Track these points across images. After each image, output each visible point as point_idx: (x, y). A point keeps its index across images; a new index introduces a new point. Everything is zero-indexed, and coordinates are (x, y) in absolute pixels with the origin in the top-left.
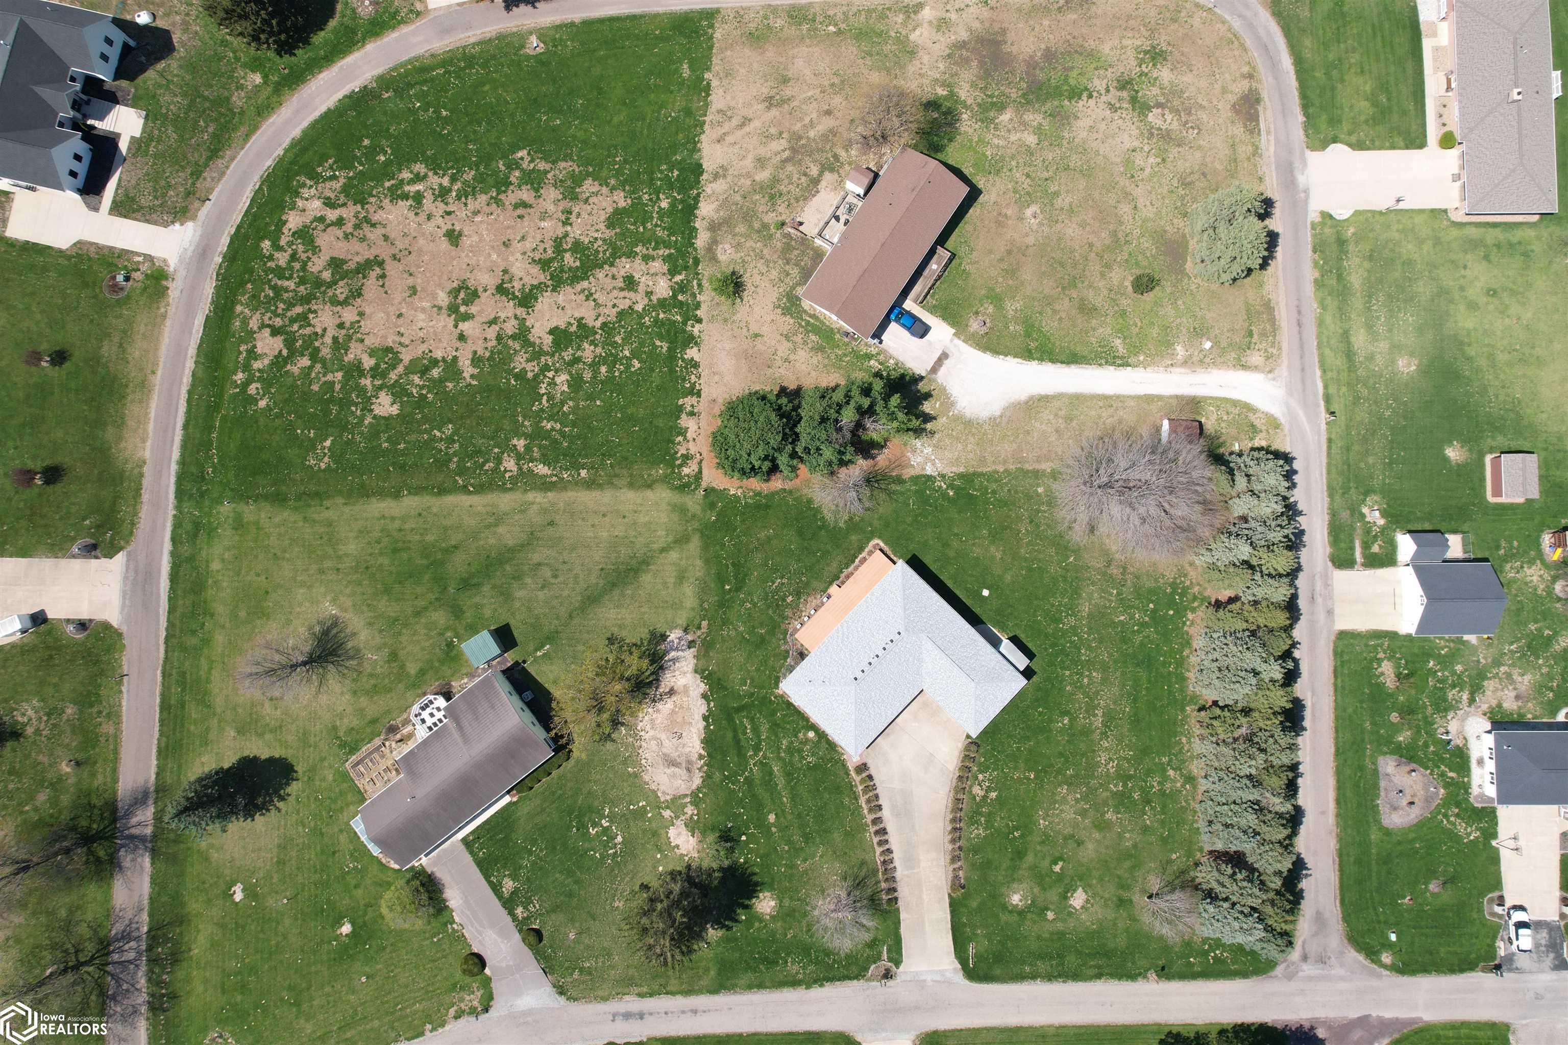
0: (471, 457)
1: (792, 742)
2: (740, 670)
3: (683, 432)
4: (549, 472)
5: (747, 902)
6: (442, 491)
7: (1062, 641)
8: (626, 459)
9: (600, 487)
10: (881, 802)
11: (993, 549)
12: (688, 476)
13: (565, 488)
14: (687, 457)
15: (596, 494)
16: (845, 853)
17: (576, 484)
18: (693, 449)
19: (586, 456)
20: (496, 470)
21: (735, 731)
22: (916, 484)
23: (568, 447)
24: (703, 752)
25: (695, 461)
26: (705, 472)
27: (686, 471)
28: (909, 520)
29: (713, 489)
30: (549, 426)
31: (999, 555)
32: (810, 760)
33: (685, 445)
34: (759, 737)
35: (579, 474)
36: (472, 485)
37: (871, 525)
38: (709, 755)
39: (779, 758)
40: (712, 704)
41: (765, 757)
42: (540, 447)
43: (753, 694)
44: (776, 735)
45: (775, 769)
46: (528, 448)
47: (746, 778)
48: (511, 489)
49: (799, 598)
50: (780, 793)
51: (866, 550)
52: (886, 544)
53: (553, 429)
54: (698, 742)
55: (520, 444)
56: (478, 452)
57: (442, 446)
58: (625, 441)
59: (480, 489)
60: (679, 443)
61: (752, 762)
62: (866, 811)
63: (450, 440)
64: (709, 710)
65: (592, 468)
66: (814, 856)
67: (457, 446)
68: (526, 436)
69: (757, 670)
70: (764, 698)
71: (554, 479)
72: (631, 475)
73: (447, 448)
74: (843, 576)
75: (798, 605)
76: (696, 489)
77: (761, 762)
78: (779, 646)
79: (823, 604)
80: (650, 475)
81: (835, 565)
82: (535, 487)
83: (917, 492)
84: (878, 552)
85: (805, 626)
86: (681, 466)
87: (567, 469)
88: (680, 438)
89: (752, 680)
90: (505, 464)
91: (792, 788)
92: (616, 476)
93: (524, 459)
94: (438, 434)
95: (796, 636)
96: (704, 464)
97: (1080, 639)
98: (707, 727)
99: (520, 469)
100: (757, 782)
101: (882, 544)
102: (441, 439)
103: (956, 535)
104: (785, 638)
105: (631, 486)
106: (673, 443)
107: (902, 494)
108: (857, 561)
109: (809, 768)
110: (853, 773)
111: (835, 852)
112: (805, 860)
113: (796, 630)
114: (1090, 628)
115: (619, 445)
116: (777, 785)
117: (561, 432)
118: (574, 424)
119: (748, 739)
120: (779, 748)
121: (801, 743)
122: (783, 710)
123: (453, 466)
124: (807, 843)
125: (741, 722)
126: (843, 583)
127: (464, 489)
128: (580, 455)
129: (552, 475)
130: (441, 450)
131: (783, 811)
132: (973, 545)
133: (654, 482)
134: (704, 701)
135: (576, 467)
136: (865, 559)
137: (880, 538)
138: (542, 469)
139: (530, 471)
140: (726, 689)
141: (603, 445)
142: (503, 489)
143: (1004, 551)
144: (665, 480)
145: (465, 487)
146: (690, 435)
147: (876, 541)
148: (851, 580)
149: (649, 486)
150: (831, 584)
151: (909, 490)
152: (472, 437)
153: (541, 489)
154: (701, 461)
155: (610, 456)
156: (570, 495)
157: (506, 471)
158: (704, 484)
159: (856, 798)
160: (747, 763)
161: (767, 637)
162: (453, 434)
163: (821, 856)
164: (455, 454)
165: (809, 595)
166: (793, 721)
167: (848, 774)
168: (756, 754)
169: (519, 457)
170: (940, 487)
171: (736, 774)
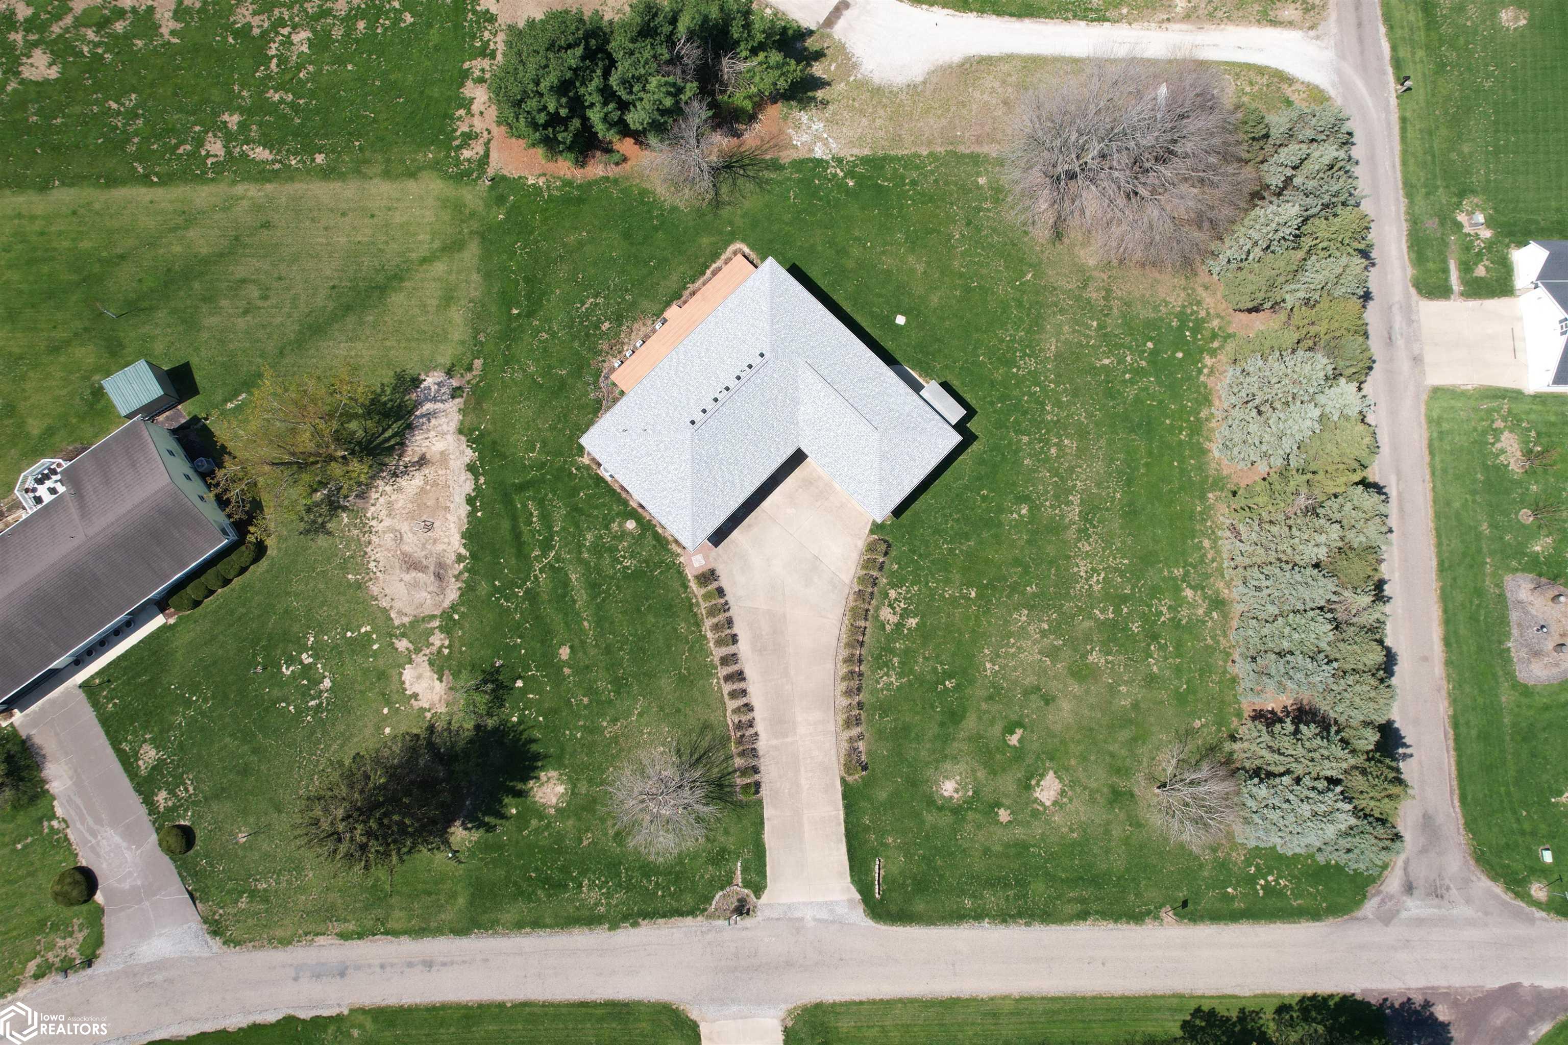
0: (158, 137)
1: (601, 537)
2: (527, 429)
3: (467, 104)
4: (271, 157)
5: (520, 786)
6: (112, 182)
7: (1016, 392)
8: (382, 139)
9: (342, 177)
10: (736, 630)
11: (911, 259)
12: (469, 160)
13: (291, 179)
14: (469, 137)
15: (335, 186)
16: (678, 711)
17: (308, 172)
18: (479, 125)
19: (326, 136)
20: (192, 155)
21: (514, 518)
22: (799, 171)
23: (302, 125)
24: (463, 551)
25: (481, 141)
26: (494, 155)
27: (466, 154)
28: (787, 217)
29: (504, 178)
30: (277, 97)
31: (920, 268)
32: (627, 563)
33: (467, 121)
34: (550, 527)
35: (313, 160)
36: (157, 174)
37: (731, 223)
38: (473, 556)
39: (580, 561)
40: (482, 480)
41: (558, 558)
42: (260, 125)
43: (543, 465)
44: (577, 526)
45: (573, 577)
46: (243, 126)
47: (527, 591)
48: (212, 180)
49: (620, 325)
50: (578, 614)
51: (723, 257)
52: (752, 248)
53: (282, 101)
54: (457, 537)
55: (233, 120)
56: (170, 131)
57: (119, 122)
58: (384, 116)
59: (167, 180)
60: (460, 118)
61: (538, 566)
62: (711, 644)
63: (132, 115)
64: (477, 488)
65: (333, 151)
66: (629, 714)
67: (140, 122)
68: (241, 110)
69: (552, 428)
70: (562, 469)
71: (277, 166)
72: (388, 161)
73: (124, 125)
74: (686, 293)
75: (617, 334)
76: (479, 177)
77: (552, 567)
78: (586, 394)
79: (654, 331)
80: (414, 160)
81: (675, 277)
82: (248, 177)
83: (800, 181)
84: (740, 256)
85: (626, 363)
86: (460, 147)
87: (296, 154)
88: (462, 112)
89: (544, 443)
90: (208, 146)
91: (599, 607)
92: (366, 162)
93: (236, 139)
94: (114, 106)
95: (613, 377)
96: (493, 145)
97: (1044, 389)
98: (472, 514)
99: (229, 153)
100: (545, 597)
101: (747, 250)
102: (119, 113)
103: (858, 239)
104: (596, 382)
105: (387, 174)
106: (451, 118)
107: (780, 183)
108: (708, 272)
109: (626, 577)
110: (693, 585)
111: (662, 709)
112: (615, 720)
113: (613, 370)
114: (1058, 376)
115: (375, 121)
116: (574, 602)
117: (293, 106)
118: (312, 94)
119: (533, 532)
120: (580, 546)
121: (614, 538)
122: (588, 487)
123: (131, 148)
124: (618, 693)
125: (525, 506)
126: (685, 302)
127: (145, 180)
128: (316, 135)
129: (274, 162)
130: (117, 128)
131: (583, 642)
132: (883, 253)
133: (420, 169)
134: (470, 476)
135: (310, 150)
136: (720, 269)
137: (744, 240)
138: (261, 153)
139: (244, 155)
140: (503, 456)
141: (351, 121)
142: (201, 179)
143: (928, 263)
144: (435, 166)
145: (147, 176)
146: (475, 108)
147: (738, 245)
148: (698, 296)
149: (412, 175)
150: (668, 304)
151: (789, 179)
152: (165, 111)
153: (257, 180)
154: (489, 141)
155: (360, 135)
156: (297, 187)
157: (208, 155)
158: (491, 172)
159: (698, 624)
160: (530, 568)
161: (570, 381)
162: (136, 107)
163: (640, 715)
164: (136, 133)
165: (634, 320)
166: (604, 505)
167: (685, 586)
168: (544, 555)
169: (229, 137)
170: (836, 175)
171: (513, 584)
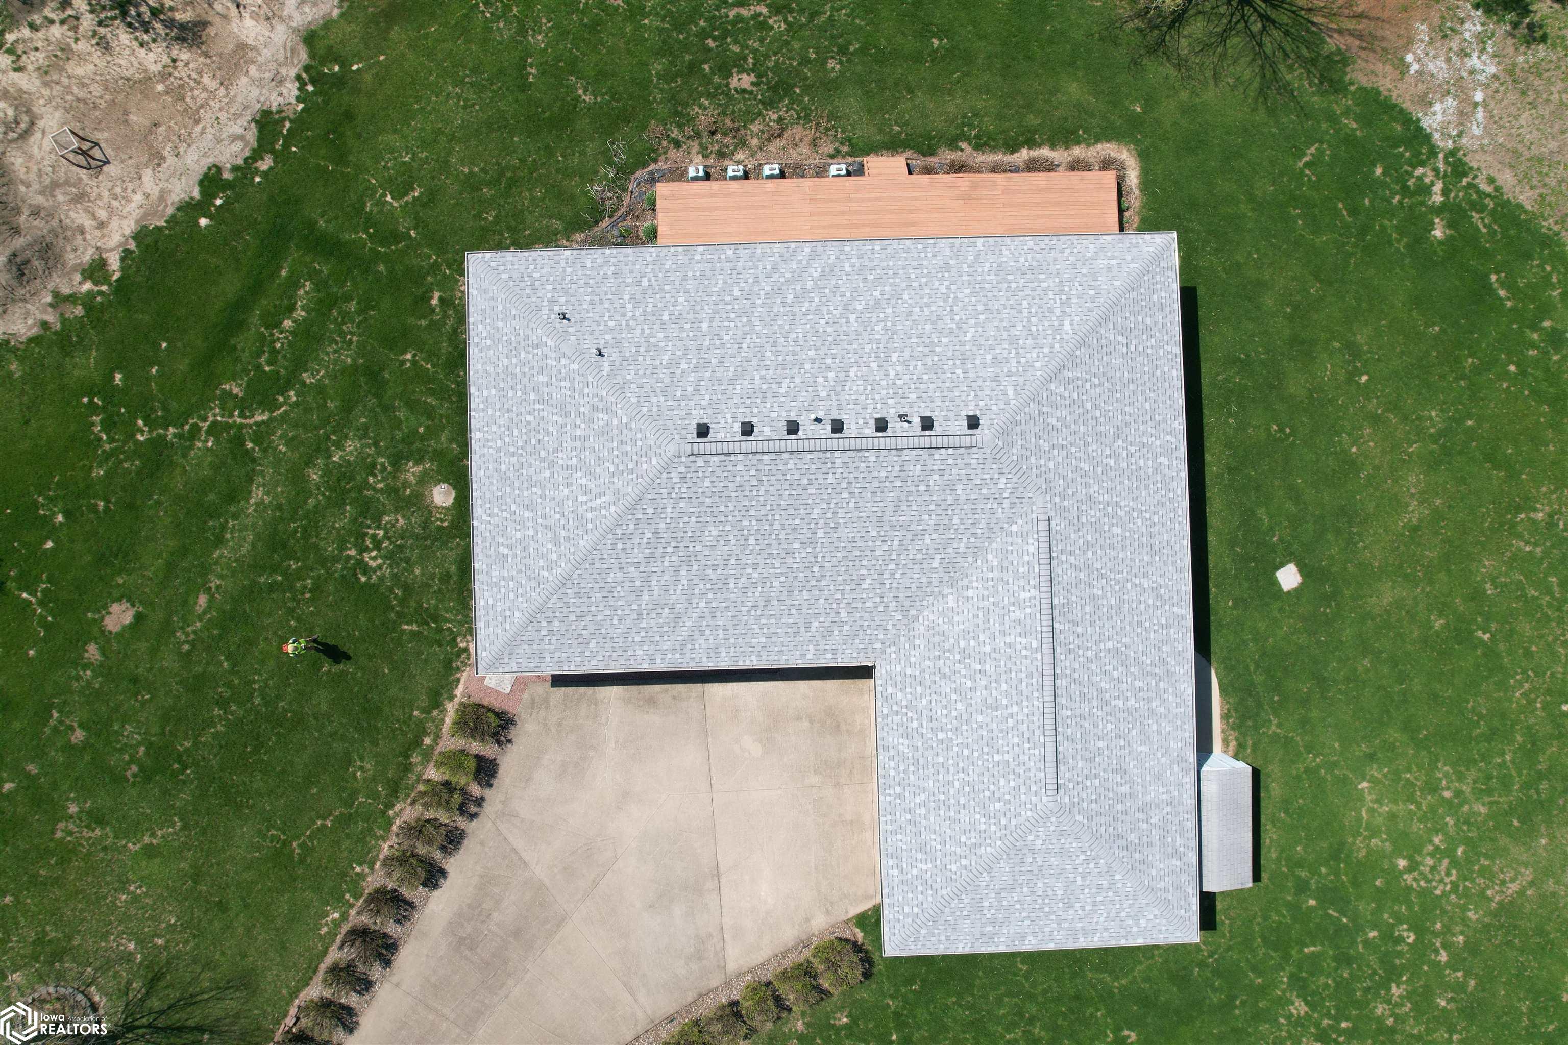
21: (256, 288)
24: (114, 262)
32: (372, 559)
34: (299, 365)
38: (122, 288)
39: (297, 478)
40: (265, 164)
41: (262, 434)
43: (396, 237)
45: (258, 494)
47: (158, 444)
49: (770, 104)
50: (205, 570)
54: (129, 226)
61: (215, 415)
74: (948, 156)
75: (750, 116)
79: (821, 172)
81: (953, 105)
85: (714, 186)
91: (252, 592)
95: (662, 189)
98: (190, 209)
101: (1133, 178)
104: (625, 171)
108: (1025, 154)
109: (348, 582)
110: (451, 710)
112: (96, 818)
113: (678, 175)
116: (220, 541)
119: (264, 342)
121: (393, 491)
122: (432, 355)
125: (294, 283)
126: (928, 171)
147: (1126, 155)
150: (893, 146)
159: (395, 790)
165: (805, 117)
167: (436, 701)
168: (245, 406)
170: (1426, 190)
171: (143, 407)
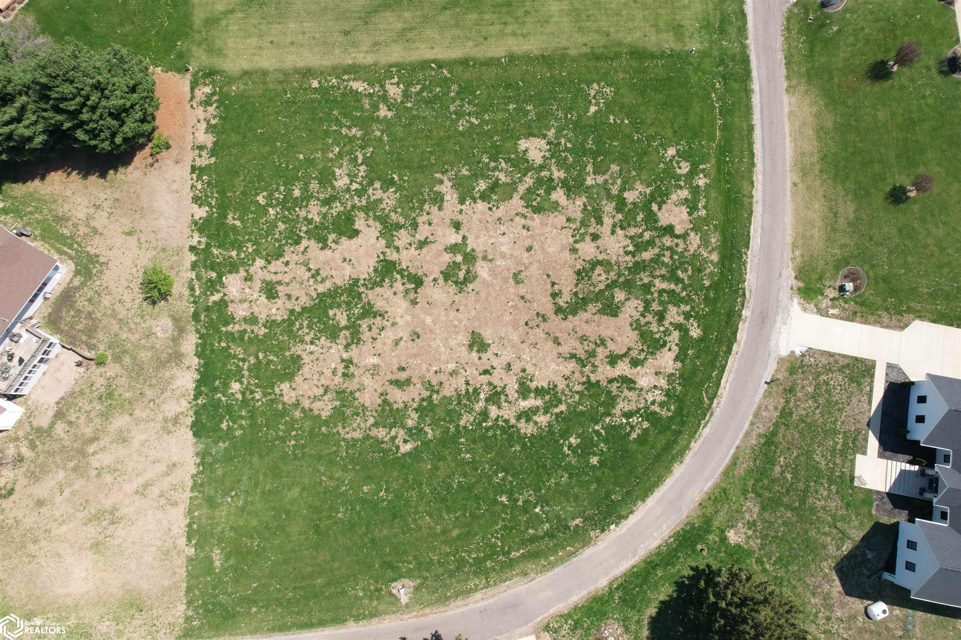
4: (351, 83)
8: (271, 100)
9: (297, 71)
12: (206, 85)
13: (334, 68)
14: (206, 103)
15: (301, 64)
17: (322, 73)
18: (200, 112)
19: (312, 101)
20: (408, 85)
23: (331, 110)
25: (198, 99)
26: (187, 88)
27: (208, 90)
29: (179, 71)
30: (354, 130)
36: (433, 69)
42: (362, 109)
46: (375, 107)
48: (391, 66)
53: (349, 128)
55: (383, 112)
56: (429, 102)
57: (467, 108)
58: (271, 118)
59: (424, 65)
60: (214, 117)
63: (459, 114)
65: (306, 89)
67: (452, 108)
68: (378, 120)
71: (346, 77)
72: (265, 83)
73: (462, 106)
76: (197, 72)
80: (246, 84)
82: (367, 68)
86: (213, 94)
87: (333, 87)
88: (213, 122)
90: (399, 91)
92: (281, 82)
93: (379, 97)
94: (473, 120)
96: (189, 96)
99: (382, 86)
102: (469, 114)
105: (265, 73)
106: (221, 118)
115: (277, 113)
117: (341, 125)
118: (327, 134)
123: (455, 87)
127: (441, 65)
128: (320, 102)
129: (349, 80)
130: (469, 103)
133: (241, 77)
135: (323, 91)
138: (359, 86)
139: (371, 84)
141: (295, 113)
142: (400, 66)
144: (231, 80)
146: (204, 125)
149: (246, 73)
153: (359, 66)
154: (191, 100)
155: (287, 102)
156: (327, 62)
157: (398, 84)
158: (189, 76)
169: (384, 98)
